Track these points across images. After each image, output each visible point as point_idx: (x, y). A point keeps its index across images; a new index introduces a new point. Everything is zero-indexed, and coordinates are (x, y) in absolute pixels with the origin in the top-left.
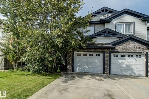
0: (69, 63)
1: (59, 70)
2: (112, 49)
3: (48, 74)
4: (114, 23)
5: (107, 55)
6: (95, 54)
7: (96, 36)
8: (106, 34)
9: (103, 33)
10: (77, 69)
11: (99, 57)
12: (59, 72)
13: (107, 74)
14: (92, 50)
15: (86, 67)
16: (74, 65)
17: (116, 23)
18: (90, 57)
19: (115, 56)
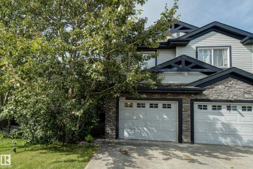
0: (109, 121)
1: (89, 138)
2: (196, 94)
3: (66, 146)
4: (194, 47)
5: (186, 105)
6: (160, 104)
7: (163, 70)
8: (181, 66)
9: (176, 63)
10: (126, 134)
11: (169, 109)
12: (89, 142)
13: (188, 142)
14: (156, 96)
15: (145, 129)
16: (120, 126)
17: (197, 48)
18: (152, 109)
19: (201, 109)
